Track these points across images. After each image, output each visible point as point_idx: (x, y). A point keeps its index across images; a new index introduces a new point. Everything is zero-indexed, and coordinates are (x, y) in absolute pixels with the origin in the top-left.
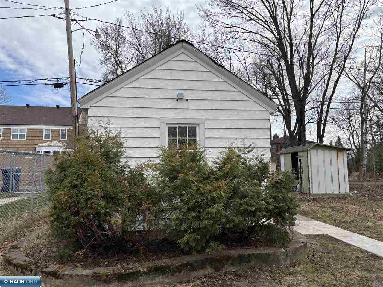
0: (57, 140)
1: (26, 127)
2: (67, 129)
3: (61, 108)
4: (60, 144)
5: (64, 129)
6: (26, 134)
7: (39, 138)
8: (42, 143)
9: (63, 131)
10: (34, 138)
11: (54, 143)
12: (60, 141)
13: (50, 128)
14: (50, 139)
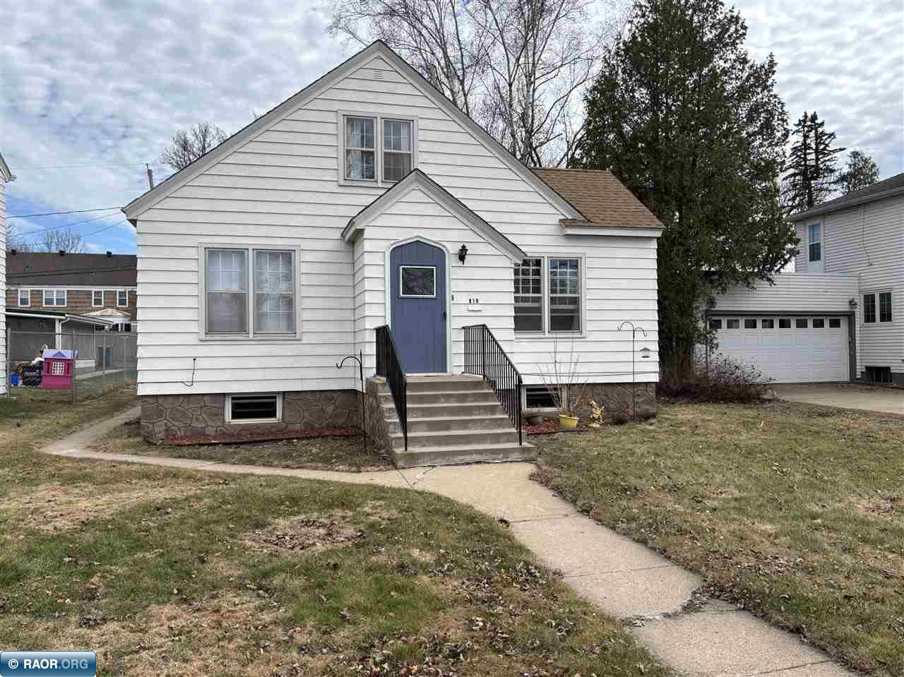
0: (112, 307)
1: (65, 289)
2: (127, 290)
3: (114, 255)
4: (118, 314)
5: (123, 290)
6: (66, 297)
7: (85, 305)
8: (91, 311)
9: (122, 294)
10: (78, 305)
11: (109, 311)
12: (118, 309)
13: (102, 289)
14: (102, 306)
